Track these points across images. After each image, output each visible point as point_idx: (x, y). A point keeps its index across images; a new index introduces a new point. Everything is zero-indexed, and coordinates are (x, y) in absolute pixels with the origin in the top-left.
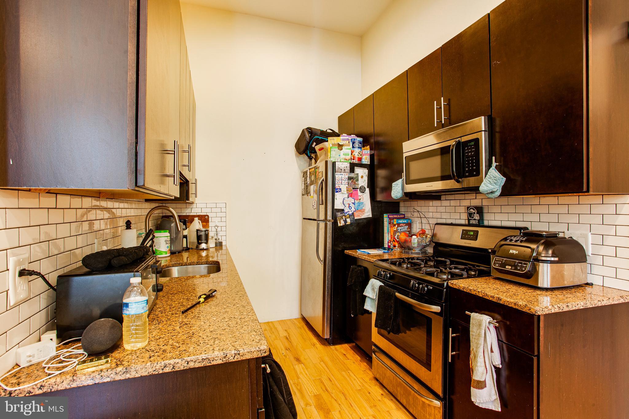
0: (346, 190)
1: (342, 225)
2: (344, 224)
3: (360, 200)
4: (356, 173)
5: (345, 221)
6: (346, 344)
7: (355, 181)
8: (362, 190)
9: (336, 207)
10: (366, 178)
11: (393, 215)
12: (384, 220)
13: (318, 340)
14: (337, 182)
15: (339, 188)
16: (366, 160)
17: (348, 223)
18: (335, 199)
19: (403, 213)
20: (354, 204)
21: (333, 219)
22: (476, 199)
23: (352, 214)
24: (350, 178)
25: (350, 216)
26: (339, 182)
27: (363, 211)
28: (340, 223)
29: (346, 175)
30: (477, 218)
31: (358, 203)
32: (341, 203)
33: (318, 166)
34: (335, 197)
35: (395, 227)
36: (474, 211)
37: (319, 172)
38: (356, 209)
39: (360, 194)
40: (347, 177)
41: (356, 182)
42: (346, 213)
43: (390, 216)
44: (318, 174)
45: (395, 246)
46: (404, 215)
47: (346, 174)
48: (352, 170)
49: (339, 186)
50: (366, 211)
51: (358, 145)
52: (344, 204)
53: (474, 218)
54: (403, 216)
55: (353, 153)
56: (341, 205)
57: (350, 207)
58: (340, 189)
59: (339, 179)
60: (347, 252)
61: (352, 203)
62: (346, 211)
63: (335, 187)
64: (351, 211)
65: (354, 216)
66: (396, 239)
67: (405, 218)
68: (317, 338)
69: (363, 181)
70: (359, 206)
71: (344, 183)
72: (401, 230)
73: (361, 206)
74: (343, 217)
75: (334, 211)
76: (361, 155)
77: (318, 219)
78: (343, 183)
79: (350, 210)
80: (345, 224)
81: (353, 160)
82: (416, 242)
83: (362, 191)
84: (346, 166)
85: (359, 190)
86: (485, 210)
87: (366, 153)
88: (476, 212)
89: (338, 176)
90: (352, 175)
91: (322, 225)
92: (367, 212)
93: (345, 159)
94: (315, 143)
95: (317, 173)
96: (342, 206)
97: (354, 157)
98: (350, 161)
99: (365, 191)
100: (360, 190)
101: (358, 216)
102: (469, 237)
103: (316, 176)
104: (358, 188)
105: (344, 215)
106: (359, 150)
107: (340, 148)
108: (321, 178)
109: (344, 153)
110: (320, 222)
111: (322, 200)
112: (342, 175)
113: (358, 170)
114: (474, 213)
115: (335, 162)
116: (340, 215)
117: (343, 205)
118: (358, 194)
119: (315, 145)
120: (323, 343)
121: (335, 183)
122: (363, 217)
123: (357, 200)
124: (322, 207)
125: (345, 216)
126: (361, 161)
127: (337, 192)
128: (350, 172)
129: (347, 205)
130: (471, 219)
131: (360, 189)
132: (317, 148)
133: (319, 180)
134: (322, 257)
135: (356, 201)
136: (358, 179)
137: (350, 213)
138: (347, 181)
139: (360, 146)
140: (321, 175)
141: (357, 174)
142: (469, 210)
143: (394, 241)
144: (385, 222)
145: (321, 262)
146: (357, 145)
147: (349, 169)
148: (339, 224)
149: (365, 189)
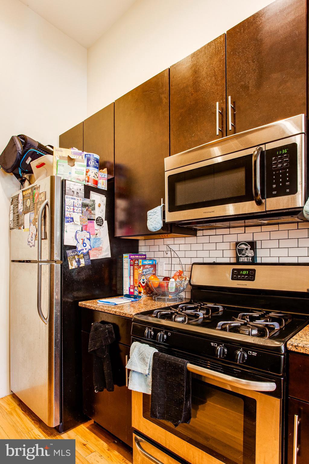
0: (79, 220)
1: (74, 267)
2: (77, 267)
3: (96, 235)
4: (92, 199)
5: (78, 262)
6: (82, 425)
7: (90, 209)
8: (99, 222)
9: (66, 243)
10: (103, 207)
11: (134, 255)
12: (124, 262)
13: (41, 429)
14: (67, 208)
15: (70, 216)
16: (103, 185)
17: (81, 266)
18: (65, 231)
19: (144, 253)
20: (89, 240)
21: (61, 259)
22: (245, 233)
23: (87, 253)
24: (84, 205)
25: (84, 255)
26: (70, 209)
27: (100, 249)
28: (72, 265)
29: (79, 200)
30: (250, 255)
31: (94, 239)
32: (73, 237)
33: (38, 186)
34: (65, 229)
35: (140, 269)
36: (246, 247)
37: (40, 194)
38: (92, 246)
39: (96, 227)
40: (80, 202)
41: (92, 212)
42: (80, 252)
43: (131, 257)
44: (38, 196)
45: (140, 293)
46: (145, 255)
47: (79, 198)
48: (87, 196)
49: (70, 215)
50: (104, 250)
51: (95, 164)
52: (77, 239)
53: (246, 255)
54: (145, 257)
55: (89, 174)
56: (73, 239)
57: (84, 243)
58: (72, 218)
59: (70, 205)
60: (82, 304)
61: (87, 238)
62: (79, 249)
63: (64, 215)
64: (86, 249)
65: (89, 256)
66: (141, 284)
67: (147, 258)
68: (38, 425)
69: (100, 212)
70: (96, 242)
71: (77, 210)
72: (146, 272)
73: (98, 243)
74: (76, 257)
75: (64, 248)
76: (97, 177)
77: (40, 260)
78: (75, 211)
79: (84, 248)
80: (79, 267)
81: (88, 182)
82: (174, 286)
83: (99, 224)
84: (79, 187)
85: (95, 222)
86: (258, 246)
87: (103, 176)
88: (249, 248)
89: (68, 200)
90: (87, 201)
91: (46, 268)
92: (106, 251)
93: (77, 179)
94: (30, 159)
95: (36, 195)
96: (74, 242)
97: (89, 178)
98: (84, 183)
99: (103, 223)
100: (97, 223)
101: (94, 256)
102: (243, 277)
103: (33, 200)
104: (94, 220)
105: (76, 254)
106: (96, 170)
107: (71, 164)
108: (43, 201)
109: (76, 170)
110: (42, 263)
111: (45, 233)
112: (74, 199)
113: (94, 196)
114: (247, 249)
115: (65, 180)
116: (71, 254)
117: (75, 240)
118: (94, 227)
119: (31, 161)
120: (49, 433)
121: (65, 210)
122: (100, 257)
123: (93, 235)
124: (46, 244)
125: (79, 256)
126: (97, 185)
127: (68, 222)
128: (85, 197)
129: (81, 241)
130: (241, 257)
131: (96, 220)
132: (34, 164)
133: (40, 204)
134: (46, 313)
135: (91, 236)
136: (95, 207)
137: (85, 251)
138: (81, 209)
139: (97, 165)
140: (43, 198)
141: (94, 201)
142: (239, 246)
143: (139, 286)
144: (126, 264)
145: (45, 321)
146: (92, 163)
147: (83, 192)
148: (70, 266)
149: (103, 221)
